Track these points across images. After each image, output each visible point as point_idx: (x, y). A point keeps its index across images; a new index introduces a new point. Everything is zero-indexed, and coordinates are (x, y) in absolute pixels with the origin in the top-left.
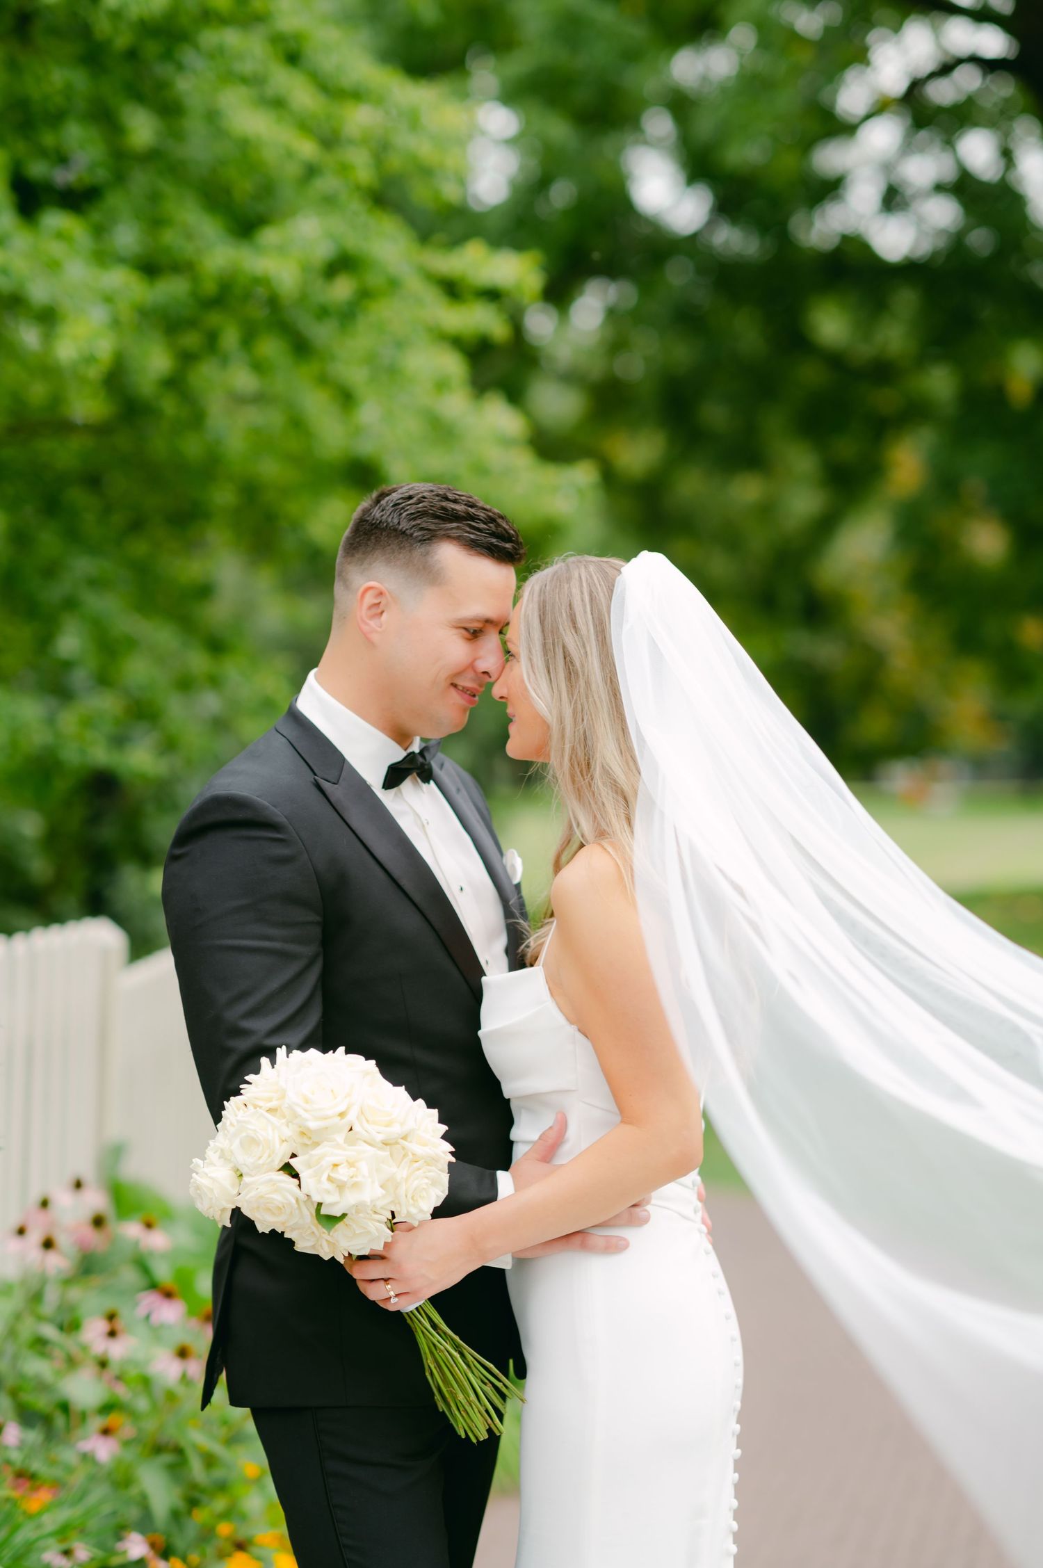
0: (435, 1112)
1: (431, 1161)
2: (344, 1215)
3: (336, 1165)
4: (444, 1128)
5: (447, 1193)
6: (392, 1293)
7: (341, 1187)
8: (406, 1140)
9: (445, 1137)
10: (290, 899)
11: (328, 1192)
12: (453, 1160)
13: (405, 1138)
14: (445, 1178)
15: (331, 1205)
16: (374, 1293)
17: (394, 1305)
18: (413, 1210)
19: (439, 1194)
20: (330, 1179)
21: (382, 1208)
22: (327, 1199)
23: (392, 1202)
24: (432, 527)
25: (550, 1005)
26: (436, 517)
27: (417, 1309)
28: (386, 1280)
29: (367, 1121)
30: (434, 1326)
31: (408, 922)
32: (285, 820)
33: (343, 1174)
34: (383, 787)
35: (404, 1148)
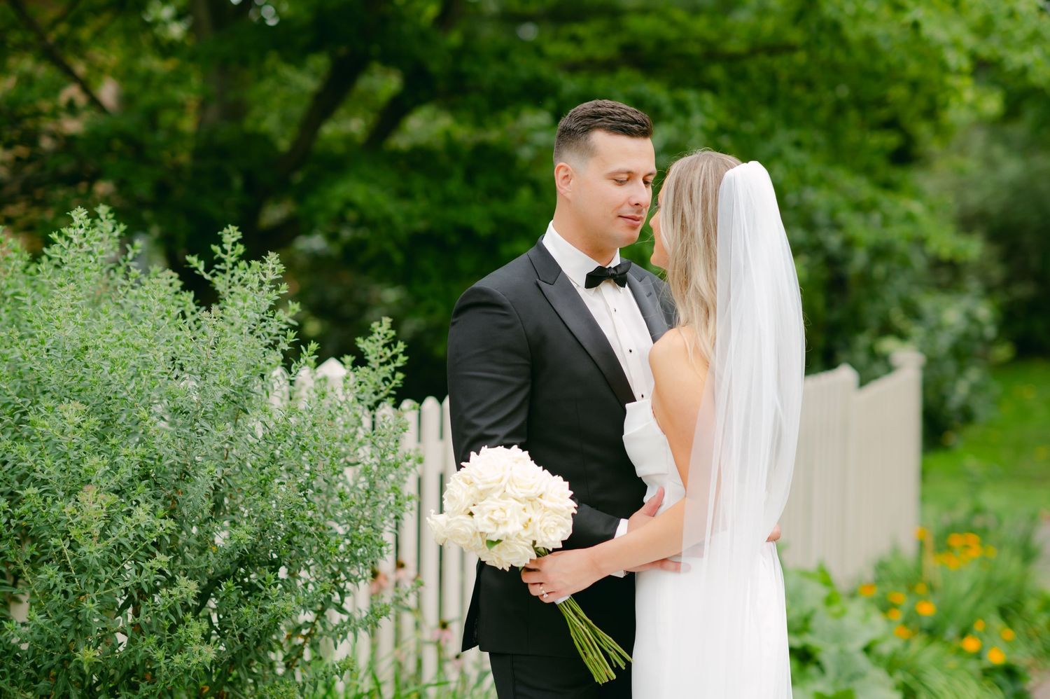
0: (567, 483)
1: (557, 511)
2: (499, 541)
3: (493, 511)
4: (571, 493)
5: (571, 532)
6: (543, 592)
7: (497, 524)
8: (541, 498)
9: (572, 498)
10: (509, 350)
11: (489, 527)
12: (575, 512)
13: (540, 496)
14: (570, 523)
15: (491, 534)
16: (534, 591)
17: (547, 599)
18: (546, 540)
19: (566, 531)
20: (491, 519)
21: (526, 538)
22: (488, 530)
23: (533, 534)
24: (587, 123)
25: (653, 423)
26: (591, 117)
27: (564, 602)
28: (541, 584)
29: (516, 486)
30: (576, 614)
31: (584, 368)
32: (509, 303)
33: (496, 516)
34: (586, 287)
35: (540, 504)
